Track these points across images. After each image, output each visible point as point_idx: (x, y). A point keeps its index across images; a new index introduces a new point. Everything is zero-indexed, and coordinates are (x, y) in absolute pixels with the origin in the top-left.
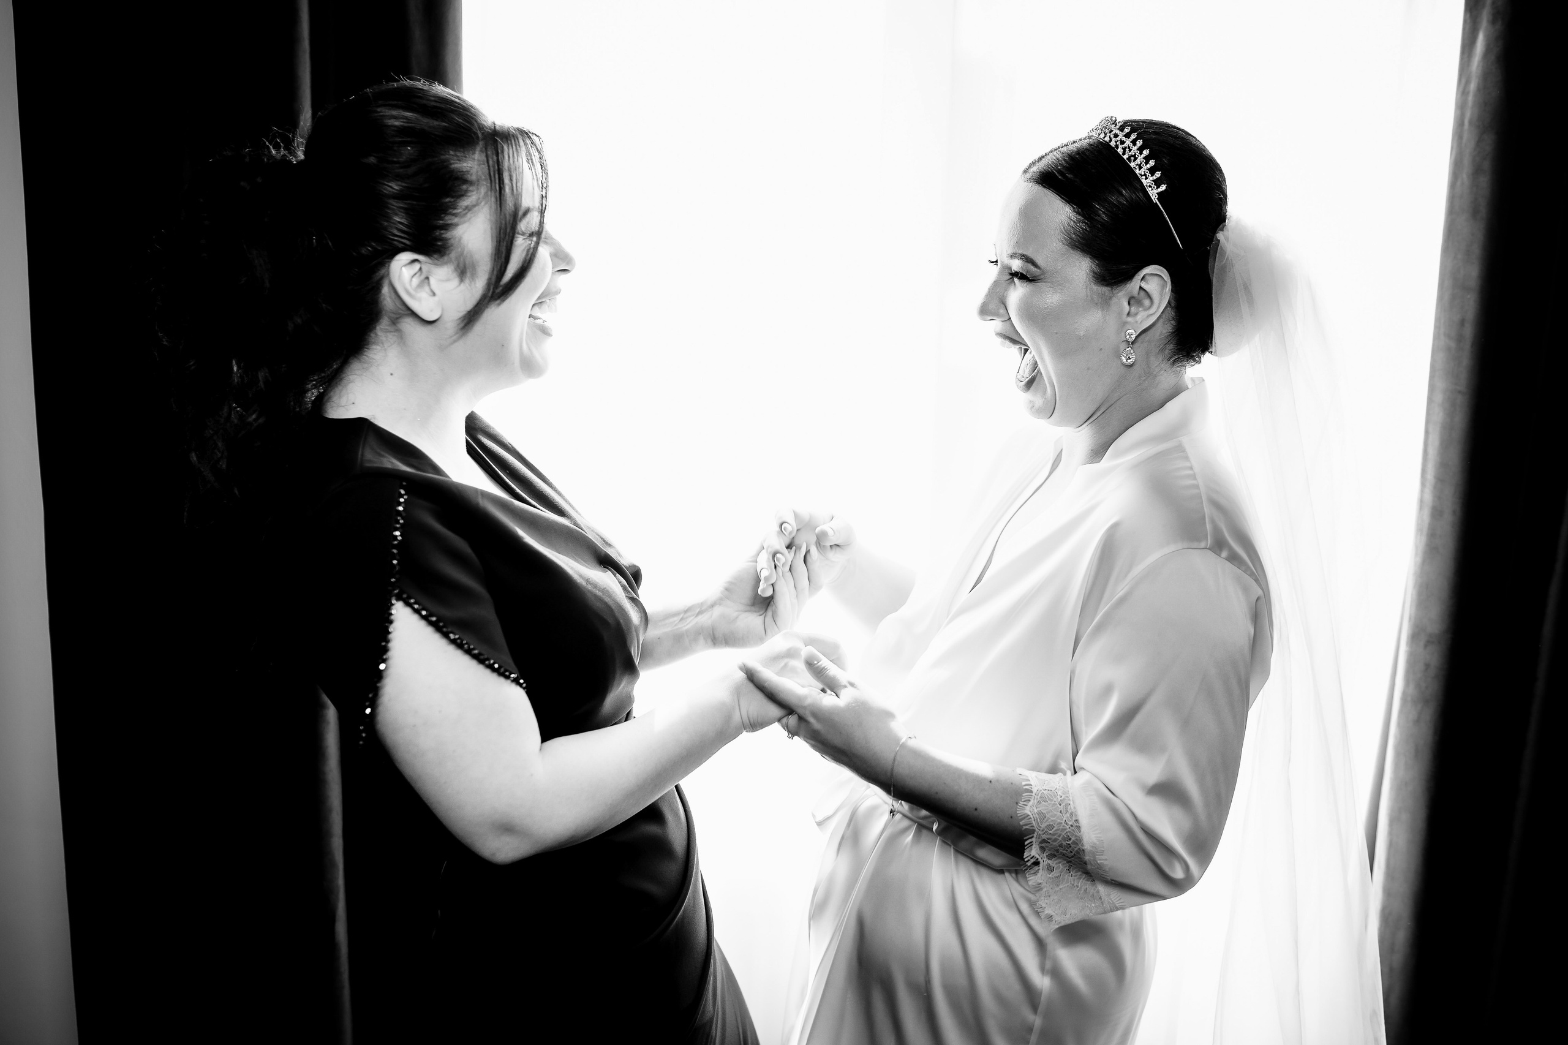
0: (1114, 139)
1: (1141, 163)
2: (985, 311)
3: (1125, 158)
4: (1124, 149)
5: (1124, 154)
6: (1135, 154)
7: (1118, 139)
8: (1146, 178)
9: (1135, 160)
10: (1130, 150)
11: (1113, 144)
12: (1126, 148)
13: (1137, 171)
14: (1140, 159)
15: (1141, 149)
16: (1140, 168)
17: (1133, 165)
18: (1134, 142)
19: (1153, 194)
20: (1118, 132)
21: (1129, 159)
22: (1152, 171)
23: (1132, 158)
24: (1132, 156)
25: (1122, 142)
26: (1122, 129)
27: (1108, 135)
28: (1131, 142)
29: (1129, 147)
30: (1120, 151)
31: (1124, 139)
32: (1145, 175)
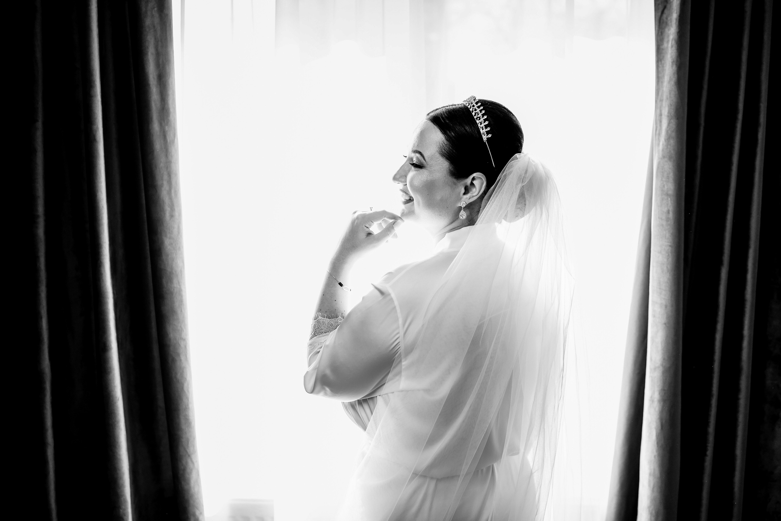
0: (472, 108)
1: (482, 122)
2: (395, 178)
3: (475, 118)
4: (475, 113)
5: (475, 116)
6: (480, 117)
7: (474, 108)
8: (483, 130)
10: (478, 114)
11: (471, 110)
13: (479, 125)
14: (482, 120)
15: (483, 115)
16: (481, 124)
17: (478, 122)
18: (481, 111)
19: (485, 138)
20: (475, 104)
21: (477, 118)
22: (486, 127)
23: (478, 119)
24: (478, 117)
25: (476, 110)
26: (477, 103)
27: (470, 105)
28: (479, 111)
30: (473, 114)
31: (477, 108)
32: (483, 128)
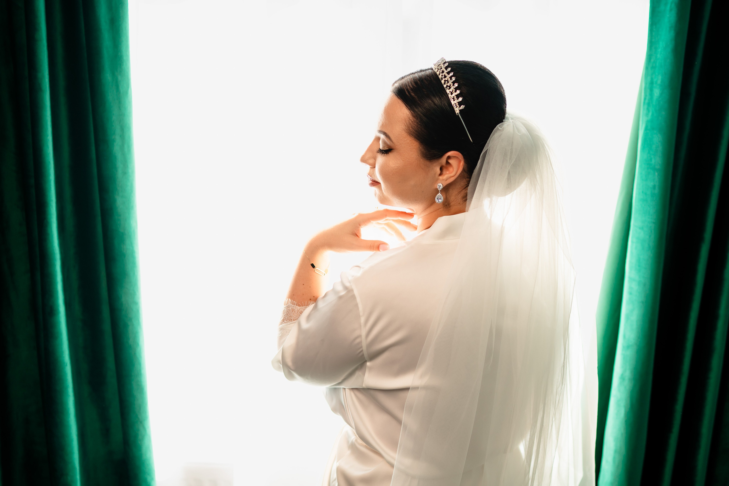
0: (441, 74)
1: (453, 91)
2: (362, 159)
3: (445, 87)
4: (445, 81)
5: (445, 84)
6: (450, 85)
9: (449, 89)
10: (448, 82)
11: (440, 77)
12: (446, 81)
13: (450, 95)
14: (452, 88)
15: (454, 83)
16: (452, 94)
17: (448, 91)
19: (457, 110)
20: (444, 70)
22: (458, 96)
24: (448, 86)
27: (439, 70)
28: (449, 77)
30: (443, 82)
31: (446, 75)
32: (454, 98)
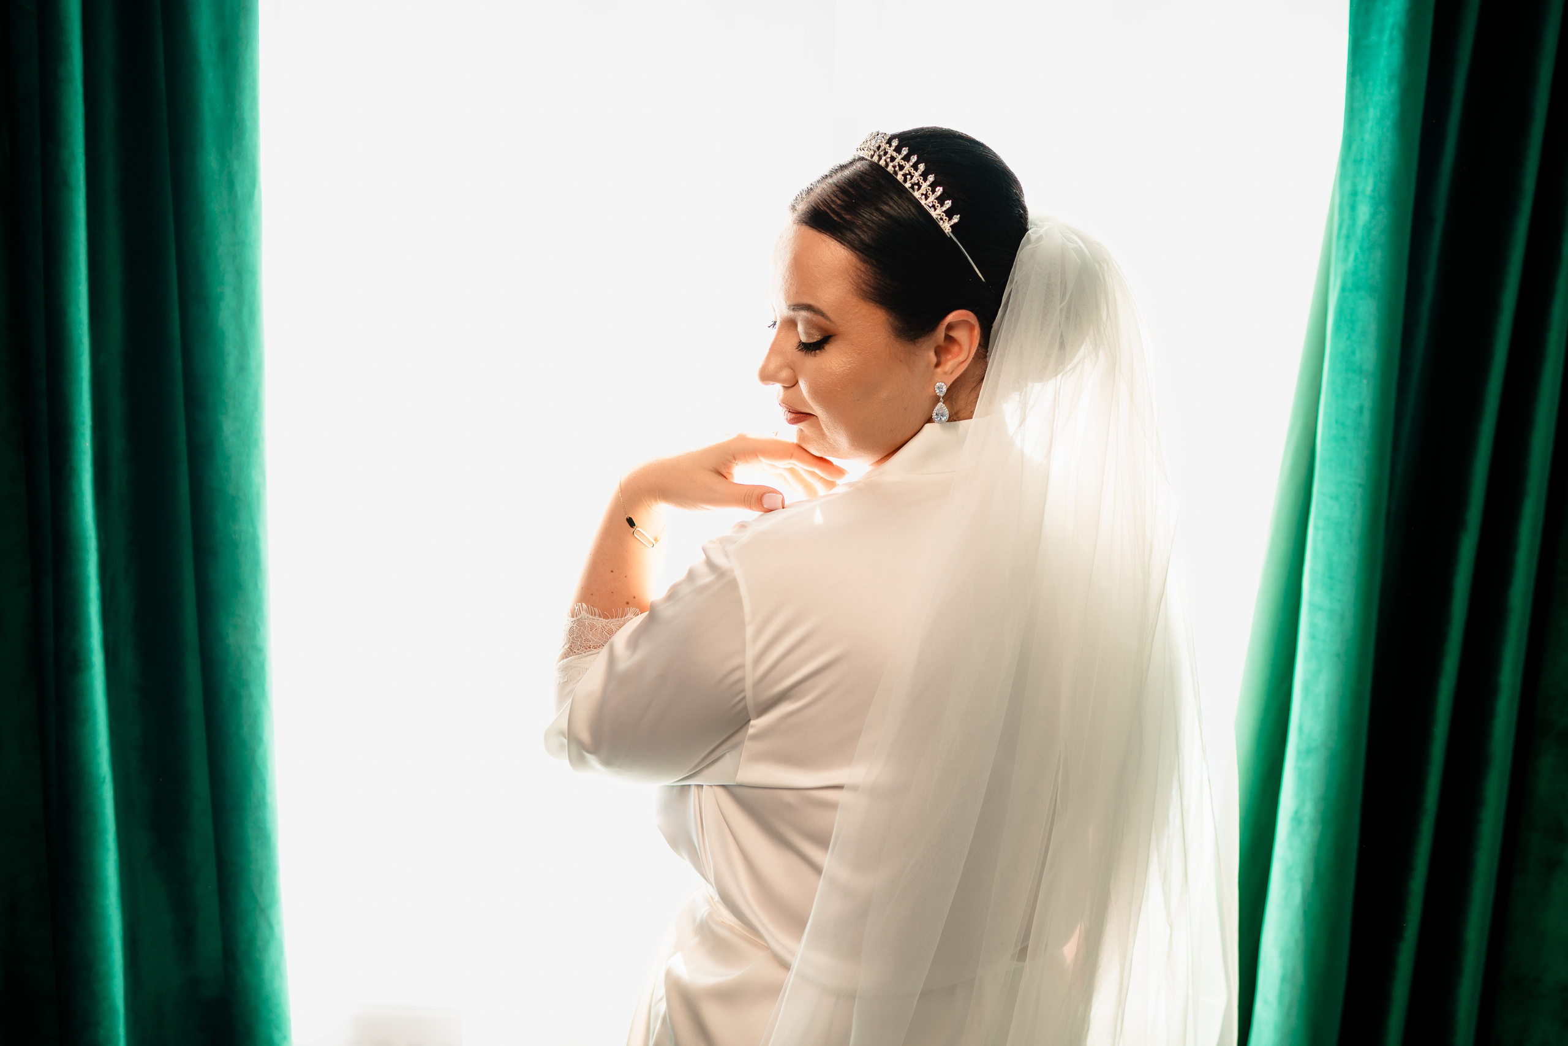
1: (927, 192)
3: (908, 188)
4: (904, 176)
7: (895, 163)
8: (935, 210)
9: (919, 189)
11: (891, 170)
12: (907, 174)
13: (924, 202)
16: (927, 198)
17: (917, 195)
18: (915, 166)
21: (912, 187)
22: (941, 200)
29: (910, 174)
30: (900, 178)
31: (903, 163)
32: (933, 206)
